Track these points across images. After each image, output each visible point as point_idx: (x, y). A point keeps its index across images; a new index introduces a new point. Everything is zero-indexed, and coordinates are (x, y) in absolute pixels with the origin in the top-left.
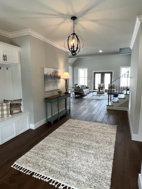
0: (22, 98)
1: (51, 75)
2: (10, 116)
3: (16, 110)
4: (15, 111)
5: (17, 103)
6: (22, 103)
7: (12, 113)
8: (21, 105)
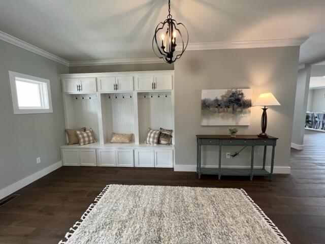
0: (173, 129)
1: (217, 100)
2: (155, 145)
3: (164, 140)
4: (162, 142)
5: (166, 133)
6: (173, 134)
7: (159, 142)
8: (172, 137)
